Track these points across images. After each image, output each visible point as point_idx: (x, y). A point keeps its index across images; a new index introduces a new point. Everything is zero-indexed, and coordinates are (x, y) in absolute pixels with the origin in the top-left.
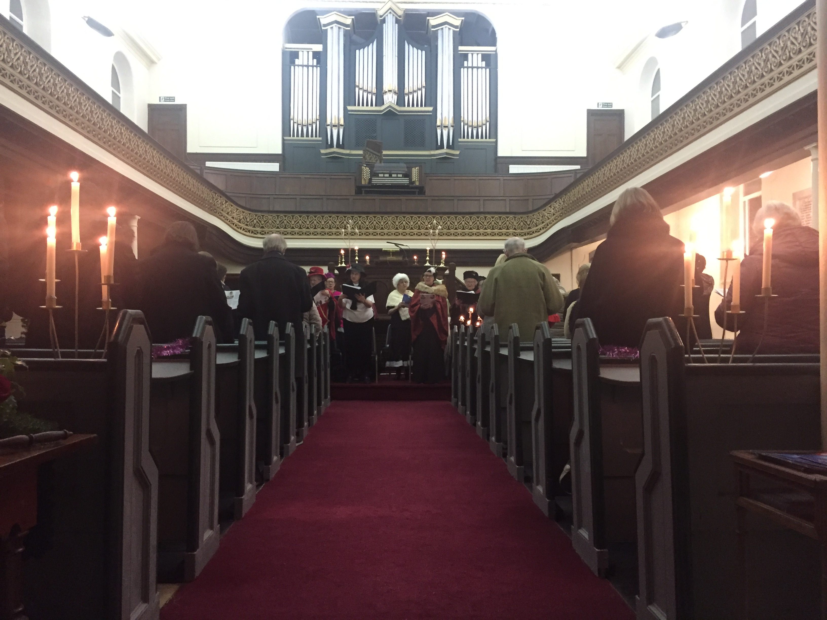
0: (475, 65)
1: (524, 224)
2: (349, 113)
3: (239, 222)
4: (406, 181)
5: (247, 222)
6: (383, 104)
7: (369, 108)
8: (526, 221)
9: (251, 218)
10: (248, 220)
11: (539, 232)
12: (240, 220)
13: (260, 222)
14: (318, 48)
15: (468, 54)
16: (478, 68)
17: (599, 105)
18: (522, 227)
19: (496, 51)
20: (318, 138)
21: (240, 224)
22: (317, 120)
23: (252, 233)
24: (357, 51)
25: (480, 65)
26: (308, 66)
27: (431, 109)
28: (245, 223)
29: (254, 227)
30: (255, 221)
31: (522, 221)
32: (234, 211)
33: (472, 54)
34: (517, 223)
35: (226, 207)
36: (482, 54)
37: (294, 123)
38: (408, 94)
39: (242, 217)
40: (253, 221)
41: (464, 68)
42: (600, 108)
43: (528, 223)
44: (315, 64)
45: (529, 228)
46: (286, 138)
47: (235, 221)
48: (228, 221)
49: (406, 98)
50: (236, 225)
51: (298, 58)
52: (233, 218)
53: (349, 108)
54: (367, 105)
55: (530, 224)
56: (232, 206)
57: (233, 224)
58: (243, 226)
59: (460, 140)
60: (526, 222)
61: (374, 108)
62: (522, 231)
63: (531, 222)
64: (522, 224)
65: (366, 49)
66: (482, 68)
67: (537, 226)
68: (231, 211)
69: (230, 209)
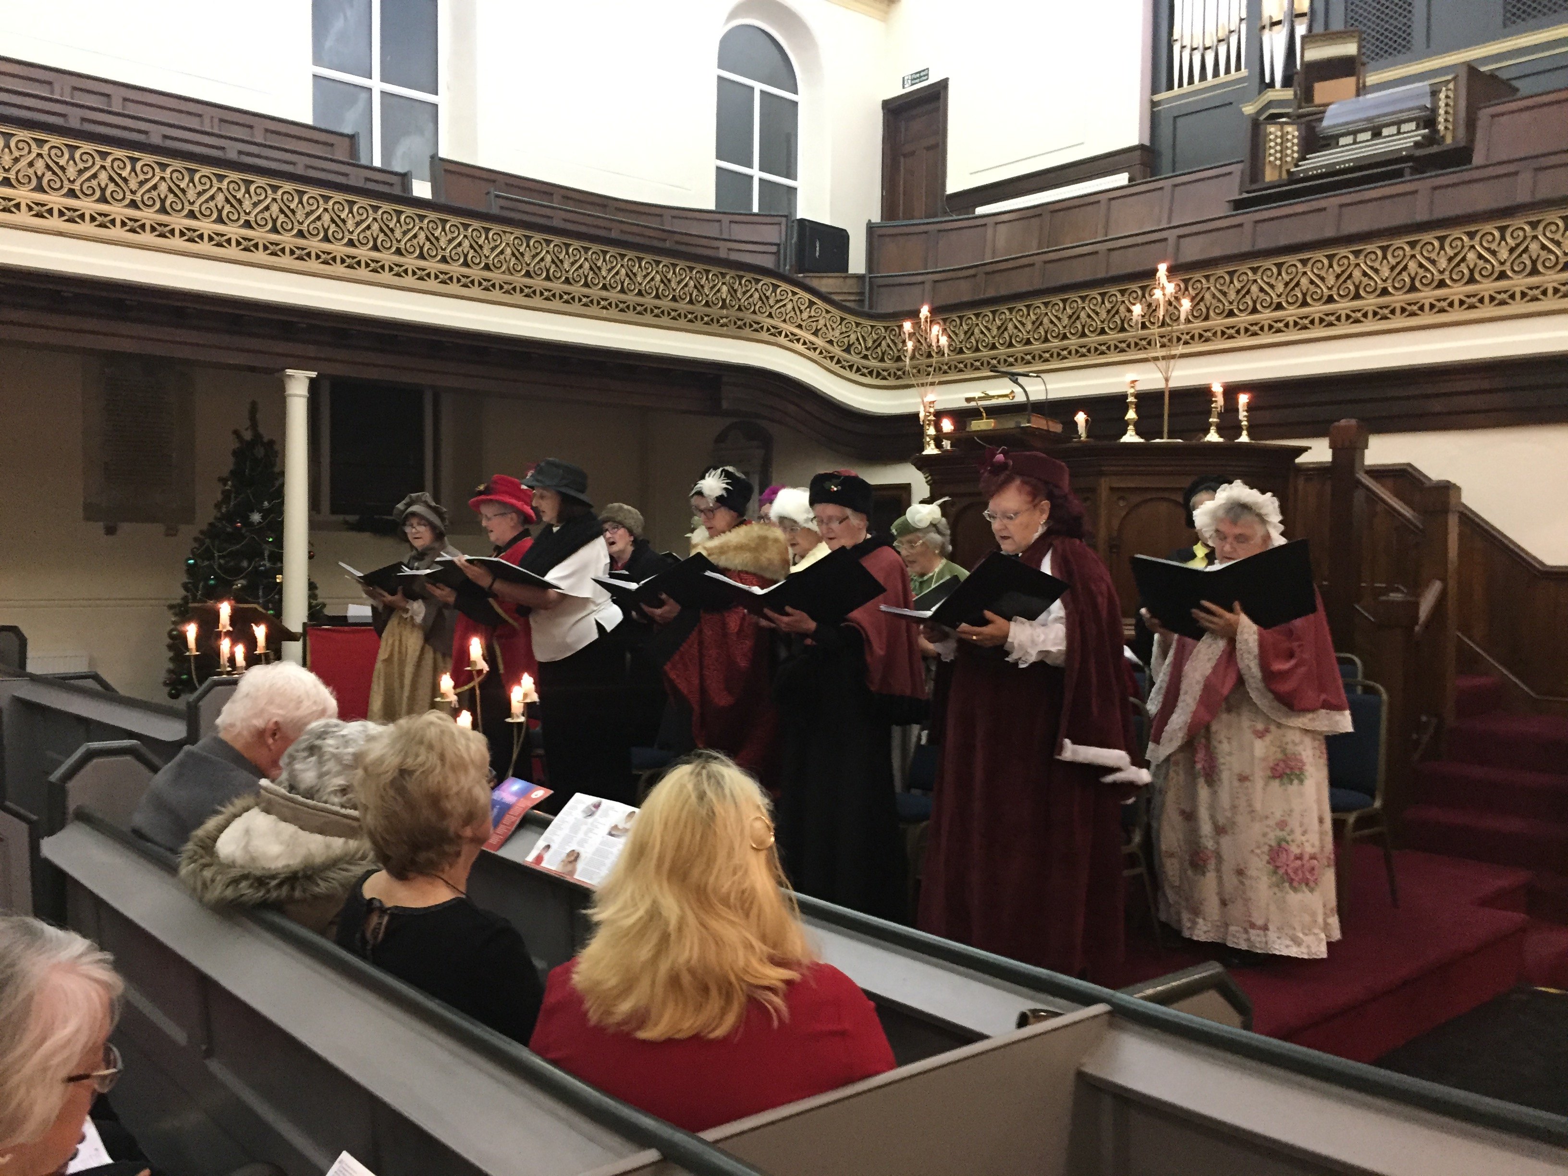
3: (847, 350)
4: (1411, 141)
5: (867, 349)
9: (875, 337)
10: (870, 344)
12: (850, 346)
20: (1242, 72)
21: (847, 357)
22: (1240, 21)
23: (877, 377)
28: (861, 352)
29: (882, 360)
30: (883, 342)
32: (834, 326)
35: (810, 317)
37: (1183, 49)
39: (853, 337)
40: (879, 344)
46: (1158, 97)
47: (837, 351)
48: (818, 351)
50: (837, 360)
52: (831, 342)
56: (828, 312)
57: (832, 358)
58: (857, 361)
68: (825, 325)
69: (822, 322)
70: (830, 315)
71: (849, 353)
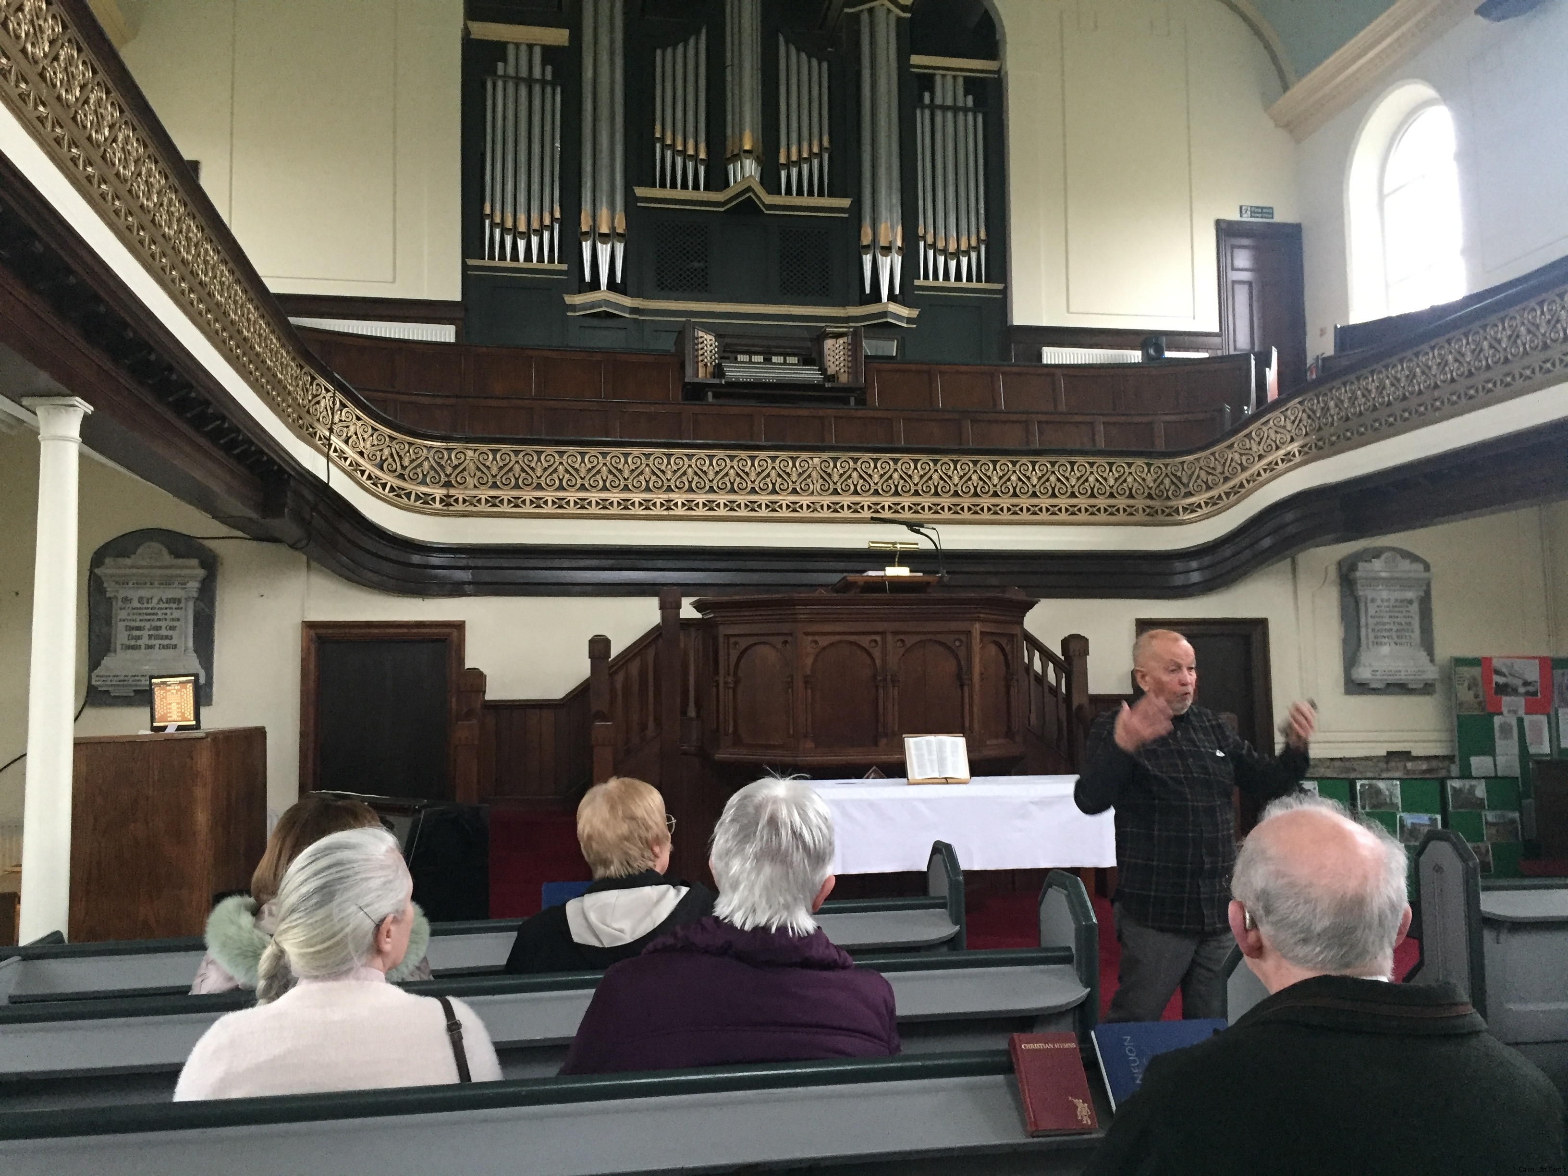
0: (949, 102)
1: (1172, 482)
2: (639, 204)
3: (380, 466)
4: (811, 374)
5: (404, 468)
6: (727, 185)
7: (689, 194)
8: (1179, 474)
9: (414, 456)
10: (406, 462)
11: (1216, 506)
12: (383, 461)
13: (442, 467)
14: (559, 36)
15: (934, 75)
16: (955, 109)
17: (1244, 212)
18: (1168, 491)
19: (999, 71)
20: (556, 266)
21: (379, 473)
22: (553, 219)
23: (415, 501)
24: (659, 52)
25: (960, 103)
26: (530, 82)
27: (846, 203)
28: (395, 471)
29: (424, 483)
30: (426, 464)
31: (1167, 475)
32: (366, 436)
33: (944, 76)
34: (1155, 481)
35: (341, 421)
36: (965, 78)
37: (493, 225)
38: (788, 166)
39: (386, 452)
40: (420, 465)
41: (923, 107)
42: (1246, 218)
43: (1185, 480)
44: (549, 77)
45: (1189, 494)
46: (471, 262)
47: (368, 465)
48: (348, 462)
49: (783, 174)
50: (369, 475)
51: (505, 60)
52: (361, 454)
53: (640, 192)
54: (685, 186)
55: (1189, 483)
56: (358, 419)
57: (363, 472)
58: (391, 480)
59: (917, 283)
60: (1179, 479)
61: (702, 195)
62: (1170, 503)
63: (1191, 477)
64: (1167, 481)
65: (680, 48)
66: (966, 110)
67: (1209, 488)
68: (356, 434)
69: (352, 429)
70: (360, 423)
71: (382, 469)
